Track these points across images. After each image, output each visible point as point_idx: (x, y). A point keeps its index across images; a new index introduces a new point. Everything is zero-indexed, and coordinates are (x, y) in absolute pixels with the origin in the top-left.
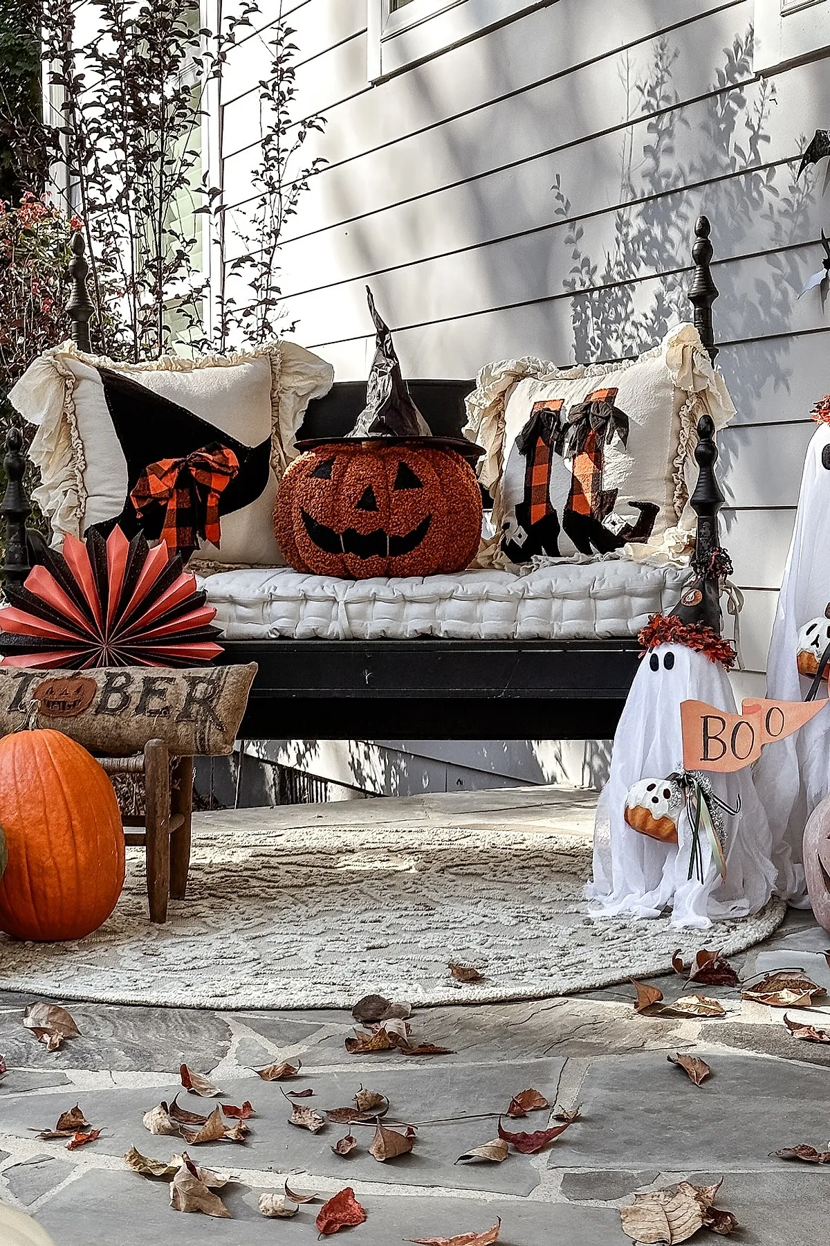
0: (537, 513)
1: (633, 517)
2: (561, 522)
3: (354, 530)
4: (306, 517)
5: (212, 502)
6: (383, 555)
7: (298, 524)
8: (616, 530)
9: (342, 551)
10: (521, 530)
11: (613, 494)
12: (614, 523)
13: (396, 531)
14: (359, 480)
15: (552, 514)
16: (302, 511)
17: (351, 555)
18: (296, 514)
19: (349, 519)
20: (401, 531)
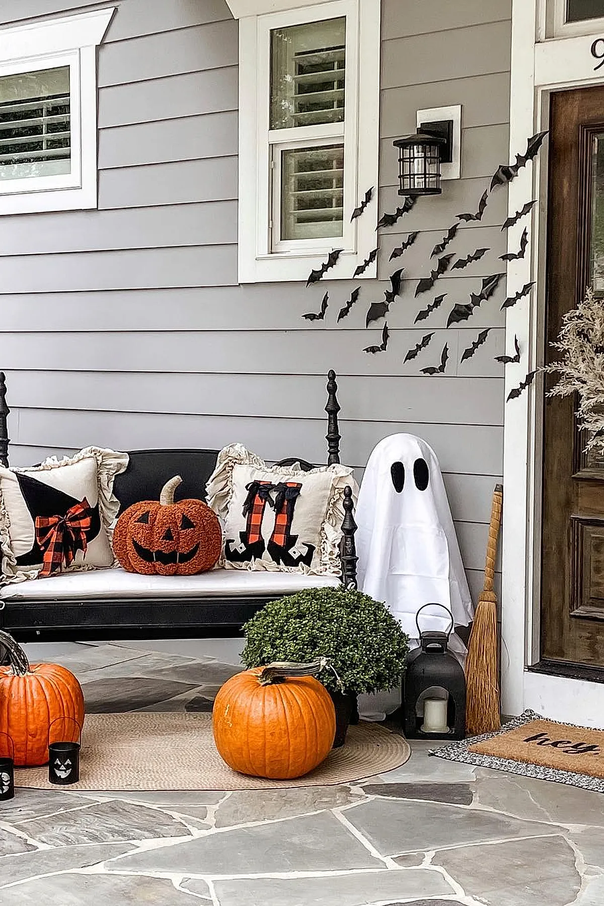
0: (253, 539)
1: (304, 551)
2: (266, 546)
3: (161, 551)
4: (135, 543)
5: (84, 537)
6: (175, 562)
7: (130, 547)
8: (295, 557)
9: (153, 561)
10: (243, 545)
11: (295, 537)
12: (294, 552)
13: (181, 551)
14: (163, 525)
15: (261, 542)
16: (133, 540)
17: (159, 563)
18: (129, 541)
19: (160, 545)
20: (185, 550)
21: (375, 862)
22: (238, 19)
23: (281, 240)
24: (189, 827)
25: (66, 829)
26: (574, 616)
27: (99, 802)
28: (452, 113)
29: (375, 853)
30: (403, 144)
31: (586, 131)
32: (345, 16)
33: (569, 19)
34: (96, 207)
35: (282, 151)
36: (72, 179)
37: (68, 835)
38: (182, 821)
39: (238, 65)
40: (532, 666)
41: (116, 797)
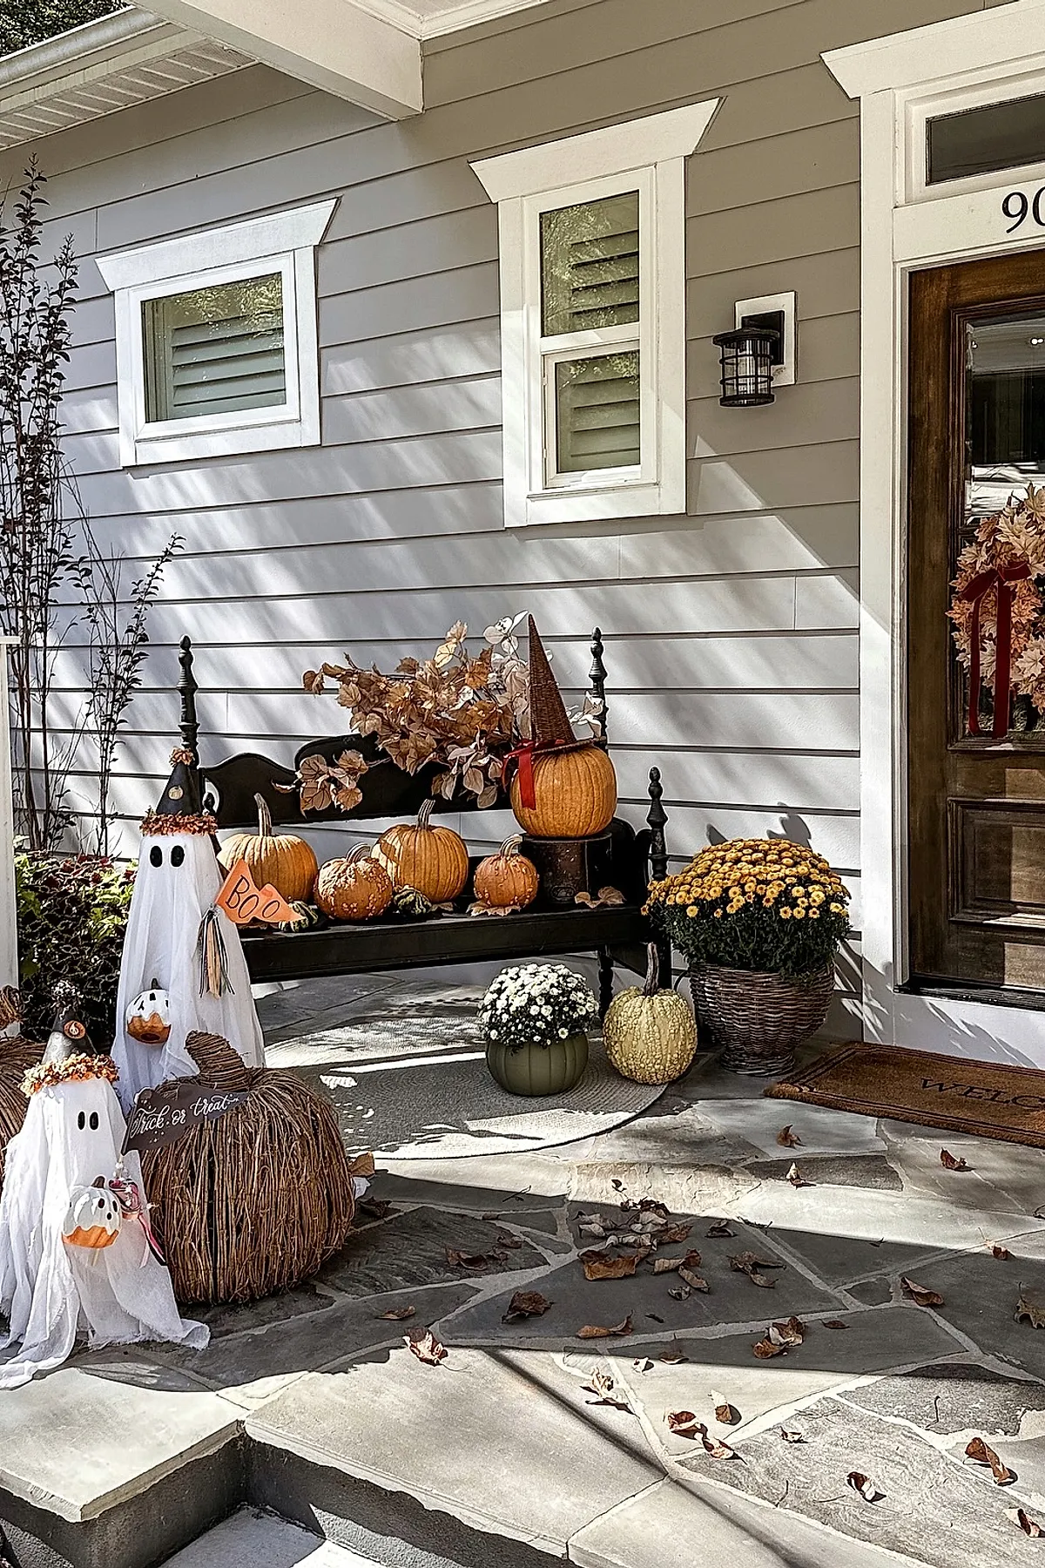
21: (825, 1298)
22: (497, 203)
23: (557, 473)
24: (540, 1249)
25: (367, 1263)
26: (953, 922)
27: (399, 1211)
28: (784, 302)
29: (819, 1284)
30: (724, 340)
31: (959, 317)
32: (638, 191)
33: (930, 181)
34: (319, 443)
35: (556, 364)
36: (288, 411)
37: (372, 1273)
38: (528, 1240)
39: (498, 260)
40: (903, 985)
41: (423, 1201)
